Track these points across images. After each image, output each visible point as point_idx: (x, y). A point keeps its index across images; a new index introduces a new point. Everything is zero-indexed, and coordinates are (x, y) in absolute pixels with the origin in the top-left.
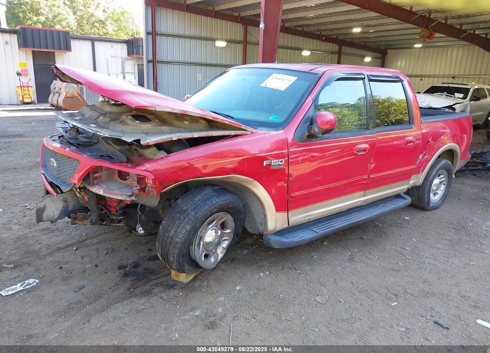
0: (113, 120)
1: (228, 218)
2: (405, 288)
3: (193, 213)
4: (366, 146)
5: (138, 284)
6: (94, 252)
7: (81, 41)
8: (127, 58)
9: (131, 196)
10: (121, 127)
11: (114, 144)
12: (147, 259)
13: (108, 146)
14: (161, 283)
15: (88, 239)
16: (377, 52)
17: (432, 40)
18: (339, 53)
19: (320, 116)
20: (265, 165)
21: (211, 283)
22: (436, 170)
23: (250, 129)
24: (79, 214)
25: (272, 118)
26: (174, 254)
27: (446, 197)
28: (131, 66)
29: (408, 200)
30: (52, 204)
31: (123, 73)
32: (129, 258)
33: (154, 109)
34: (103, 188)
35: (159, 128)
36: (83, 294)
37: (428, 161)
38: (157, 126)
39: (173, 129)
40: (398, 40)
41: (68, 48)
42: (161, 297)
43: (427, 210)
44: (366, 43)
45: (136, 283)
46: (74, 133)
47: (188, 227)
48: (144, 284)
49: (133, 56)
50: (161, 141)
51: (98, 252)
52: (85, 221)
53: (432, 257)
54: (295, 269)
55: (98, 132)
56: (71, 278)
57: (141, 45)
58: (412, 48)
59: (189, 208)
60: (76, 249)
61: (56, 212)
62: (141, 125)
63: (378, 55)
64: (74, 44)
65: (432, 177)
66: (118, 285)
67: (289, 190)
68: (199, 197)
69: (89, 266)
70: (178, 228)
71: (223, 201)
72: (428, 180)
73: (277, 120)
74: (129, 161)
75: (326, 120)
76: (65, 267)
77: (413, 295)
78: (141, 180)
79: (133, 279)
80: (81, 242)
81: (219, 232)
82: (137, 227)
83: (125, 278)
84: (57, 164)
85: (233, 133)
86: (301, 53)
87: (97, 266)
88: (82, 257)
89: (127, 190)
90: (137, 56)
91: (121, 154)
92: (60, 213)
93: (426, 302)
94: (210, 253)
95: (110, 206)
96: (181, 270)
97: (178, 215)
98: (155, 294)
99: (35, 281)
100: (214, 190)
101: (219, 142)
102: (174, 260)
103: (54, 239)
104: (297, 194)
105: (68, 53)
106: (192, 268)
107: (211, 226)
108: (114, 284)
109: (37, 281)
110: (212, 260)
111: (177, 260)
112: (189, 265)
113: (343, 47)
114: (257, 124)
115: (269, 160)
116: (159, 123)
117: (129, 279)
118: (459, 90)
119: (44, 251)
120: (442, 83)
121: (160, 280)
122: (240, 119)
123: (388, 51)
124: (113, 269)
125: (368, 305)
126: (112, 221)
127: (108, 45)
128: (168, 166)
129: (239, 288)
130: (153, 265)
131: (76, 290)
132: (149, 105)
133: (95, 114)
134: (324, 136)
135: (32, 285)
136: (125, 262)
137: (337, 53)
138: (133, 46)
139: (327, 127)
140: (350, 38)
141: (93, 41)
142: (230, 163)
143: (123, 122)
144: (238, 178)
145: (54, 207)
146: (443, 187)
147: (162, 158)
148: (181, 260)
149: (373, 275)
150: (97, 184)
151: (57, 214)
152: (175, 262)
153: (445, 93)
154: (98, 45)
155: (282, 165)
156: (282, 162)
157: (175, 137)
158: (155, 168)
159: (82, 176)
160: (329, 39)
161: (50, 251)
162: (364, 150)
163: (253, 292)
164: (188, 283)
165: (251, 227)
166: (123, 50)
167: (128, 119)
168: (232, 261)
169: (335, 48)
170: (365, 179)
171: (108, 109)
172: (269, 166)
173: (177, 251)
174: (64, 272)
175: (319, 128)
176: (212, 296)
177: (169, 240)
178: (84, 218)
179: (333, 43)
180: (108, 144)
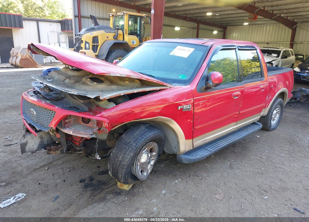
0: (77, 82)
1: (155, 145)
2: (270, 186)
3: (134, 144)
4: (239, 93)
5: (96, 193)
6: (61, 170)
7: (29, 21)
8: (61, 33)
9: (92, 135)
10: (84, 87)
11: (78, 98)
12: (98, 174)
13: (74, 100)
14: (111, 191)
15: (54, 161)
16: (221, 28)
17: (256, 20)
18: (198, 28)
19: (213, 75)
20: (179, 109)
21: (145, 189)
22: (275, 105)
23: (169, 85)
24: (52, 147)
25: (181, 77)
26: (122, 173)
27: (280, 122)
28: (64, 38)
29: (261, 126)
30: (32, 140)
31: (59, 42)
32: (86, 173)
33: (109, 75)
34: (72, 130)
35: (111, 87)
36: (59, 203)
37: (271, 100)
38: (108, 85)
39: (120, 87)
40: (234, 20)
41: (21, 26)
42: (114, 202)
43: (269, 131)
44: (214, 22)
45: (94, 192)
46: (47, 91)
47: (132, 154)
48: (100, 193)
49: (65, 31)
50: (113, 97)
51: (63, 170)
52: (56, 151)
53: (280, 163)
54: (198, 176)
55: (69, 91)
56: (48, 191)
57: (70, 24)
58: (242, 25)
59: (132, 141)
60: (48, 169)
61: (35, 145)
62: (98, 85)
63: (221, 30)
64: (25, 23)
65: (273, 110)
66: (82, 194)
67: (193, 125)
68: (137, 133)
69: (59, 181)
70: (125, 155)
71: (153, 134)
72: (270, 112)
73: (185, 78)
74: (90, 110)
75: (216, 77)
76: (42, 183)
77: (276, 191)
78: (99, 123)
79: (91, 189)
80: (50, 164)
81: (150, 155)
82: (96, 155)
83: (86, 189)
84: (37, 113)
85: (158, 88)
86: (174, 29)
87: (64, 181)
88: (53, 175)
89: (90, 131)
90: (68, 31)
91: (85, 106)
92: (38, 146)
93: (285, 195)
94: (144, 169)
95: (75, 141)
96: (126, 183)
97: (124, 146)
98: (109, 200)
99: (23, 195)
100: (146, 127)
101: (150, 95)
102: (122, 177)
103: (31, 162)
104: (199, 127)
105: (21, 30)
106: (133, 181)
107: (144, 151)
108: (79, 194)
109: (24, 194)
110: (145, 174)
111: (124, 177)
112: (131, 179)
113: (200, 25)
114: (172, 81)
115: (182, 105)
116: (109, 83)
117: (89, 189)
118: (274, 52)
119: (25, 172)
120: (264, 48)
121: (110, 189)
122: (159, 78)
123: (227, 27)
124: (76, 182)
125: (250, 199)
126: (76, 150)
127: (48, 24)
128: (118, 113)
129: (164, 192)
130: (103, 178)
131: (53, 200)
132: (106, 72)
133: (62, 78)
134: (216, 88)
135: (21, 198)
136: (83, 177)
137: (196, 28)
138: (65, 24)
139: (217, 82)
140: (204, 19)
141: (37, 21)
142: (157, 108)
143: (84, 83)
144: (162, 119)
145: (33, 142)
146: (278, 116)
147: (113, 108)
148: (127, 176)
149: (248, 177)
150: (68, 127)
151: (36, 147)
152: (123, 178)
153: (266, 54)
154: (41, 24)
155: (189, 108)
156: (190, 106)
157: (122, 93)
158: (109, 115)
159: (57, 122)
160: (191, 20)
161: (29, 171)
162: (238, 96)
163: (174, 194)
164: (130, 190)
165: (167, 150)
166: (58, 27)
167: (88, 81)
168: (155, 173)
169: (195, 25)
170: (237, 114)
171: (71, 73)
172: (182, 109)
173: (124, 170)
174: (42, 187)
175: (213, 82)
176: (148, 199)
177: (118, 163)
178: (57, 149)
179: (194, 22)
180: (74, 99)
